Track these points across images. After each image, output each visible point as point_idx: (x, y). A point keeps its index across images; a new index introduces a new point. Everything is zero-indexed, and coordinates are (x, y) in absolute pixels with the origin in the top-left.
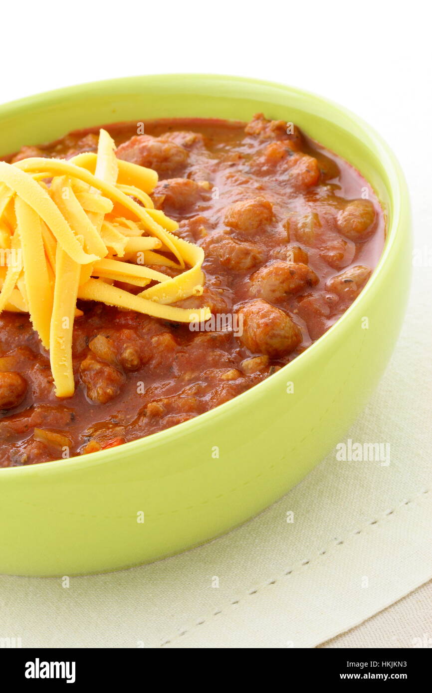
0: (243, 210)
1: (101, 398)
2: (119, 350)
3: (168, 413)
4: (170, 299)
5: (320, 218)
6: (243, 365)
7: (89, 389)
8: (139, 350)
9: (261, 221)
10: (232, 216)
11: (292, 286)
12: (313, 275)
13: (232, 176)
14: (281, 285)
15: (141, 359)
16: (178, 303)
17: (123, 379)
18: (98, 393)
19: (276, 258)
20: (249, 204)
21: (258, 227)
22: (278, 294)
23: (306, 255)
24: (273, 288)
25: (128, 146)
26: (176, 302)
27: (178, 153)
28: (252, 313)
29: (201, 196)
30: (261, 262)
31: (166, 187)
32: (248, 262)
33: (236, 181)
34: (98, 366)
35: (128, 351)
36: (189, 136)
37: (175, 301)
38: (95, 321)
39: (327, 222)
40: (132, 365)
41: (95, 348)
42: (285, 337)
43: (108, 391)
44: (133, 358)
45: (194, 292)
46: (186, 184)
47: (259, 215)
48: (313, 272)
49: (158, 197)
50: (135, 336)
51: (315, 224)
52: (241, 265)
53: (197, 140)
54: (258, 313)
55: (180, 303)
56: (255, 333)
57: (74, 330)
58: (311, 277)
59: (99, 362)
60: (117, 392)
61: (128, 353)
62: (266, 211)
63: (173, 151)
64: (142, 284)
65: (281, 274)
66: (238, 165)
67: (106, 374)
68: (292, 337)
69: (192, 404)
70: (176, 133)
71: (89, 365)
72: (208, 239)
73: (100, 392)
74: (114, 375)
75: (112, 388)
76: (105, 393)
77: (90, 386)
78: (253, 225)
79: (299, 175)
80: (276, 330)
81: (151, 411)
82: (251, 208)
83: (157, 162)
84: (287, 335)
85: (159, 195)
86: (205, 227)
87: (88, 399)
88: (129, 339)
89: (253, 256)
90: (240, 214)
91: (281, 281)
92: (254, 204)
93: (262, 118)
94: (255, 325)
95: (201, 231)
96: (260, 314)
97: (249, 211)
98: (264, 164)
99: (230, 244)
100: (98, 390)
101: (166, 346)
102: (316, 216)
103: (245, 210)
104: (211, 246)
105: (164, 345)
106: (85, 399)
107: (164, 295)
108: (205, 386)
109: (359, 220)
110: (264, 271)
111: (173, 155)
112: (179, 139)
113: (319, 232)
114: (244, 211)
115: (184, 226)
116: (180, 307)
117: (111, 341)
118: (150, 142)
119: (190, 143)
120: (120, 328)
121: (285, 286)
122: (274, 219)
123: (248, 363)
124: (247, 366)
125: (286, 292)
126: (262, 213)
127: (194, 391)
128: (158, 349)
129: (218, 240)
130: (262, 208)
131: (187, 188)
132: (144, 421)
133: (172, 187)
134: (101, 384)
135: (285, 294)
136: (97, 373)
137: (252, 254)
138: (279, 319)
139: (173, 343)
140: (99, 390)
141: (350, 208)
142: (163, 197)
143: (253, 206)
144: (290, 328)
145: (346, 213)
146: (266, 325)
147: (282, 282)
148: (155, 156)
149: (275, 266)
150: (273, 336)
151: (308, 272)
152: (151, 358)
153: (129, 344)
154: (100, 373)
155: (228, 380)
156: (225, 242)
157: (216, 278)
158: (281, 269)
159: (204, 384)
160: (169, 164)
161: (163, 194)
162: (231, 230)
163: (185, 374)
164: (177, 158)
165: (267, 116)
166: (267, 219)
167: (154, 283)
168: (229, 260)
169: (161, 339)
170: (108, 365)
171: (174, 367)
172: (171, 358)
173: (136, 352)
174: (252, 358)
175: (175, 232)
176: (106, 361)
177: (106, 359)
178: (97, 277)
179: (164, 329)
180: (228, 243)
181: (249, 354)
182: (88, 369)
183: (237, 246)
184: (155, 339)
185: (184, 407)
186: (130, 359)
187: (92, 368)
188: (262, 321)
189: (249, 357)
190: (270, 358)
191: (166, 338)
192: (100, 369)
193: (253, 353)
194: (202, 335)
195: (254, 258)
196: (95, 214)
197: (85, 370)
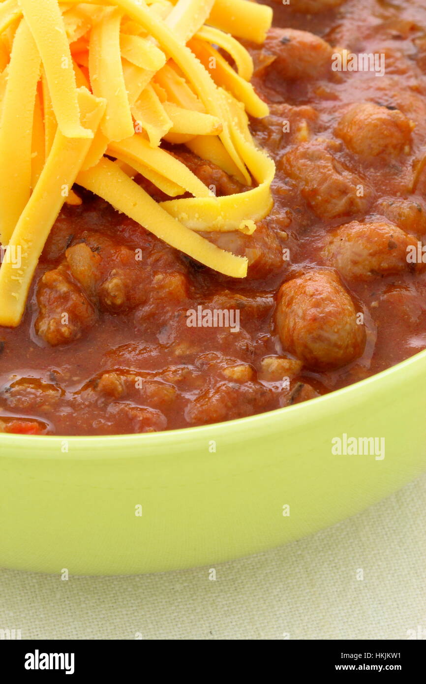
0: (366, 122)
1: (50, 336)
2: (103, 275)
3: (127, 398)
4: (202, 225)
6: (264, 364)
7: (41, 316)
8: (131, 284)
9: (386, 146)
10: (350, 125)
11: (385, 265)
14: (369, 258)
15: (128, 298)
16: (211, 235)
17: (92, 319)
18: (49, 328)
19: (383, 213)
21: (378, 154)
22: (358, 270)
24: (357, 258)
26: (210, 232)
28: (305, 292)
30: (358, 211)
31: (285, 42)
32: (341, 204)
34: (63, 288)
35: (115, 281)
37: (209, 230)
38: (93, 218)
40: (113, 303)
41: (72, 259)
42: (336, 345)
43: (65, 329)
44: (117, 293)
45: (241, 226)
46: (314, 48)
47: (386, 136)
49: (265, 56)
50: (133, 261)
52: (329, 207)
54: (312, 296)
55: (213, 236)
56: (295, 324)
57: (58, 220)
59: (69, 282)
60: (76, 335)
61: (113, 284)
62: (399, 133)
64: (171, 193)
65: (376, 242)
67: (70, 303)
68: (347, 347)
69: (166, 398)
71: (54, 281)
73: (52, 328)
74: (83, 308)
75: (73, 328)
76: (58, 331)
77: (44, 312)
78: (372, 148)
80: (326, 331)
81: (104, 386)
82: (379, 123)
84: (340, 343)
85: (268, 53)
86: (308, 126)
87: (32, 332)
89: (350, 198)
90: (361, 126)
91: (371, 251)
92: (385, 119)
94: (300, 312)
96: (314, 299)
97: (376, 126)
99: (326, 170)
101: (170, 293)
103: (369, 124)
104: (302, 161)
105: (167, 290)
107: (197, 216)
110: (356, 227)
114: (367, 125)
116: (212, 241)
117: (97, 257)
120: (119, 242)
121: (374, 261)
122: (407, 148)
123: (272, 362)
124: (269, 365)
125: (372, 271)
126: (391, 134)
127: (179, 376)
128: (158, 292)
129: (313, 156)
130: (394, 130)
131: (313, 54)
132: (90, 396)
133: (293, 46)
134: (59, 313)
135: (369, 273)
136: (60, 297)
138: (336, 316)
139: (182, 291)
140: (52, 322)
142: (272, 59)
143: (383, 122)
144: (349, 333)
146: (315, 319)
147: (372, 255)
150: (319, 338)
152: (144, 303)
153: (120, 272)
154: (65, 298)
155: (231, 380)
156: (323, 162)
157: (286, 213)
158: (379, 235)
159: (195, 373)
161: (274, 53)
162: (341, 144)
166: (395, 147)
167: (188, 195)
168: (315, 192)
169: (167, 280)
170: (78, 290)
171: (168, 328)
172: (170, 314)
173: (126, 286)
174: (280, 357)
175: (262, 119)
176: (79, 285)
177: (79, 282)
178: (113, 159)
179: (178, 266)
180: (325, 167)
181: (278, 348)
182: (50, 286)
183: (336, 176)
184: (159, 277)
185: (153, 396)
186: (112, 294)
187: (56, 286)
188: (313, 311)
189: (276, 353)
190: (304, 368)
191: (175, 281)
192: (65, 293)
193: (284, 349)
194: (226, 295)
195: (352, 202)
196: (139, 70)
197: (46, 285)
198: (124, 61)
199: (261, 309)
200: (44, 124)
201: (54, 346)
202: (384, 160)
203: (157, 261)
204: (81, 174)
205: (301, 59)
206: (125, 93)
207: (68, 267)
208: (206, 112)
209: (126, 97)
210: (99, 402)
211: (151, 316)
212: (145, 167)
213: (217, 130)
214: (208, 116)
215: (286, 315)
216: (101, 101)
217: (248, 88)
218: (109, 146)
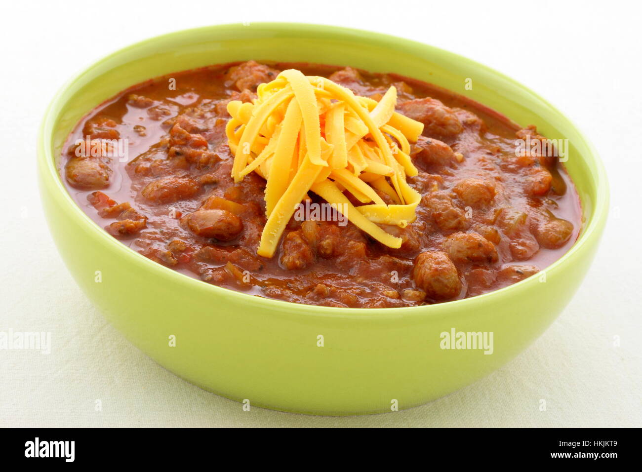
0: (471, 185)
1: (289, 264)
2: (321, 237)
3: (330, 297)
4: (378, 220)
5: (527, 219)
6: (405, 292)
7: (285, 255)
8: (336, 244)
9: (481, 199)
10: (462, 186)
11: (475, 255)
12: (495, 254)
13: (483, 161)
14: (467, 250)
15: (333, 251)
16: (383, 226)
17: (313, 259)
18: (289, 260)
19: (476, 231)
20: (477, 183)
21: (476, 203)
22: (461, 255)
23: (500, 239)
24: (460, 249)
25: (420, 102)
26: (381, 224)
27: (456, 125)
28: (432, 258)
29: (451, 163)
30: (463, 228)
31: (428, 143)
32: (453, 223)
33: (484, 165)
34: (299, 241)
35: (327, 241)
36: (472, 117)
37: (382, 223)
39: (531, 224)
40: (325, 253)
41: (305, 227)
42: (446, 286)
43: (297, 262)
44: (328, 247)
45: (399, 223)
46: (444, 149)
47: (481, 194)
48: (496, 252)
49: (417, 148)
50: (338, 233)
51: (521, 221)
52: (447, 223)
53: (476, 123)
54: (435, 259)
55: (384, 226)
56: (425, 272)
58: (493, 255)
59: (302, 239)
60: (303, 266)
61: (327, 242)
62: (488, 194)
63: (452, 122)
64: (363, 201)
65: (472, 242)
66: (494, 155)
67: (302, 249)
68: (451, 289)
69: (351, 300)
70: (464, 111)
71: (294, 237)
72: (434, 193)
73: (291, 260)
74: (309, 253)
75: (301, 262)
76: (294, 262)
77: (286, 253)
78: (473, 199)
79: (533, 182)
80: (442, 277)
81: (318, 290)
82: (478, 186)
83: (436, 123)
84: (449, 285)
85: (419, 147)
86: (438, 185)
87: (279, 262)
88: (333, 233)
90: (468, 186)
91: (468, 246)
92: (482, 185)
93: (533, 130)
94: (428, 267)
95: (433, 186)
96: (437, 261)
97: (476, 187)
98: (513, 163)
99: (447, 204)
100: (291, 258)
101: (357, 251)
102: (525, 216)
103: (473, 186)
104: (434, 199)
105: (356, 250)
106: (278, 260)
107: (375, 214)
108: (368, 293)
109: (556, 235)
110: (460, 235)
111: (450, 124)
112: (463, 116)
113: (521, 228)
114: (472, 186)
115: (423, 177)
116: (383, 229)
117: (319, 227)
118: (439, 106)
119: (469, 123)
121: (469, 252)
122: (492, 202)
123: (410, 292)
124: (407, 294)
125: (468, 257)
126: (485, 193)
127: (358, 291)
128: (350, 250)
129: (440, 198)
130: (486, 190)
131: (443, 152)
132: (310, 294)
133: (432, 145)
134: (295, 254)
135: (466, 258)
136: (296, 246)
137: (459, 219)
138: (448, 271)
139: (363, 251)
141: (555, 223)
142: (421, 150)
143: (481, 186)
144: (453, 281)
145: (550, 225)
146: (436, 270)
147: (468, 249)
148: (436, 119)
149: (470, 235)
150: (437, 280)
151: (492, 251)
152: (341, 255)
153: (331, 237)
154: (298, 246)
155: (387, 296)
156: (445, 201)
157: (423, 223)
158: (473, 238)
159: (368, 291)
160: (443, 129)
161: (422, 147)
162: (456, 196)
163: (359, 277)
164: (452, 129)
165: (538, 130)
166: (486, 200)
167: (372, 203)
168: (440, 215)
169: (356, 245)
170: (307, 244)
171: (354, 268)
172: (356, 262)
173: (333, 245)
174: (414, 290)
175: (413, 178)
176: (307, 241)
177: (308, 239)
178: (333, 180)
179: (362, 239)
180: (446, 203)
181: (414, 286)
182: (291, 239)
183: (452, 208)
184: (352, 242)
185: (344, 298)
186: (325, 247)
187: (295, 240)
188: (435, 266)
189: (412, 288)
190: (427, 296)
191: (360, 246)
192: (299, 244)
193: (416, 287)
194: (388, 256)
195: (459, 223)
196: (353, 135)
197: (289, 239)
198: (346, 130)
199: (406, 266)
200: (298, 155)
201: (290, 270)
202: (479, 206)
203: (352, 235)
204: (314, 184)
205: (436, 154)
206: (345, 144)
207: (302, 232)
208: (386, 165)
209: (345, 146)
210: (315, 298)
211: (344, 262)
212: (350, 186)
213: (391, 174)
214: (387, 166)
215: (420, 268)
216: (331, 146)
217: (408, 159)
218: (332, 171)
